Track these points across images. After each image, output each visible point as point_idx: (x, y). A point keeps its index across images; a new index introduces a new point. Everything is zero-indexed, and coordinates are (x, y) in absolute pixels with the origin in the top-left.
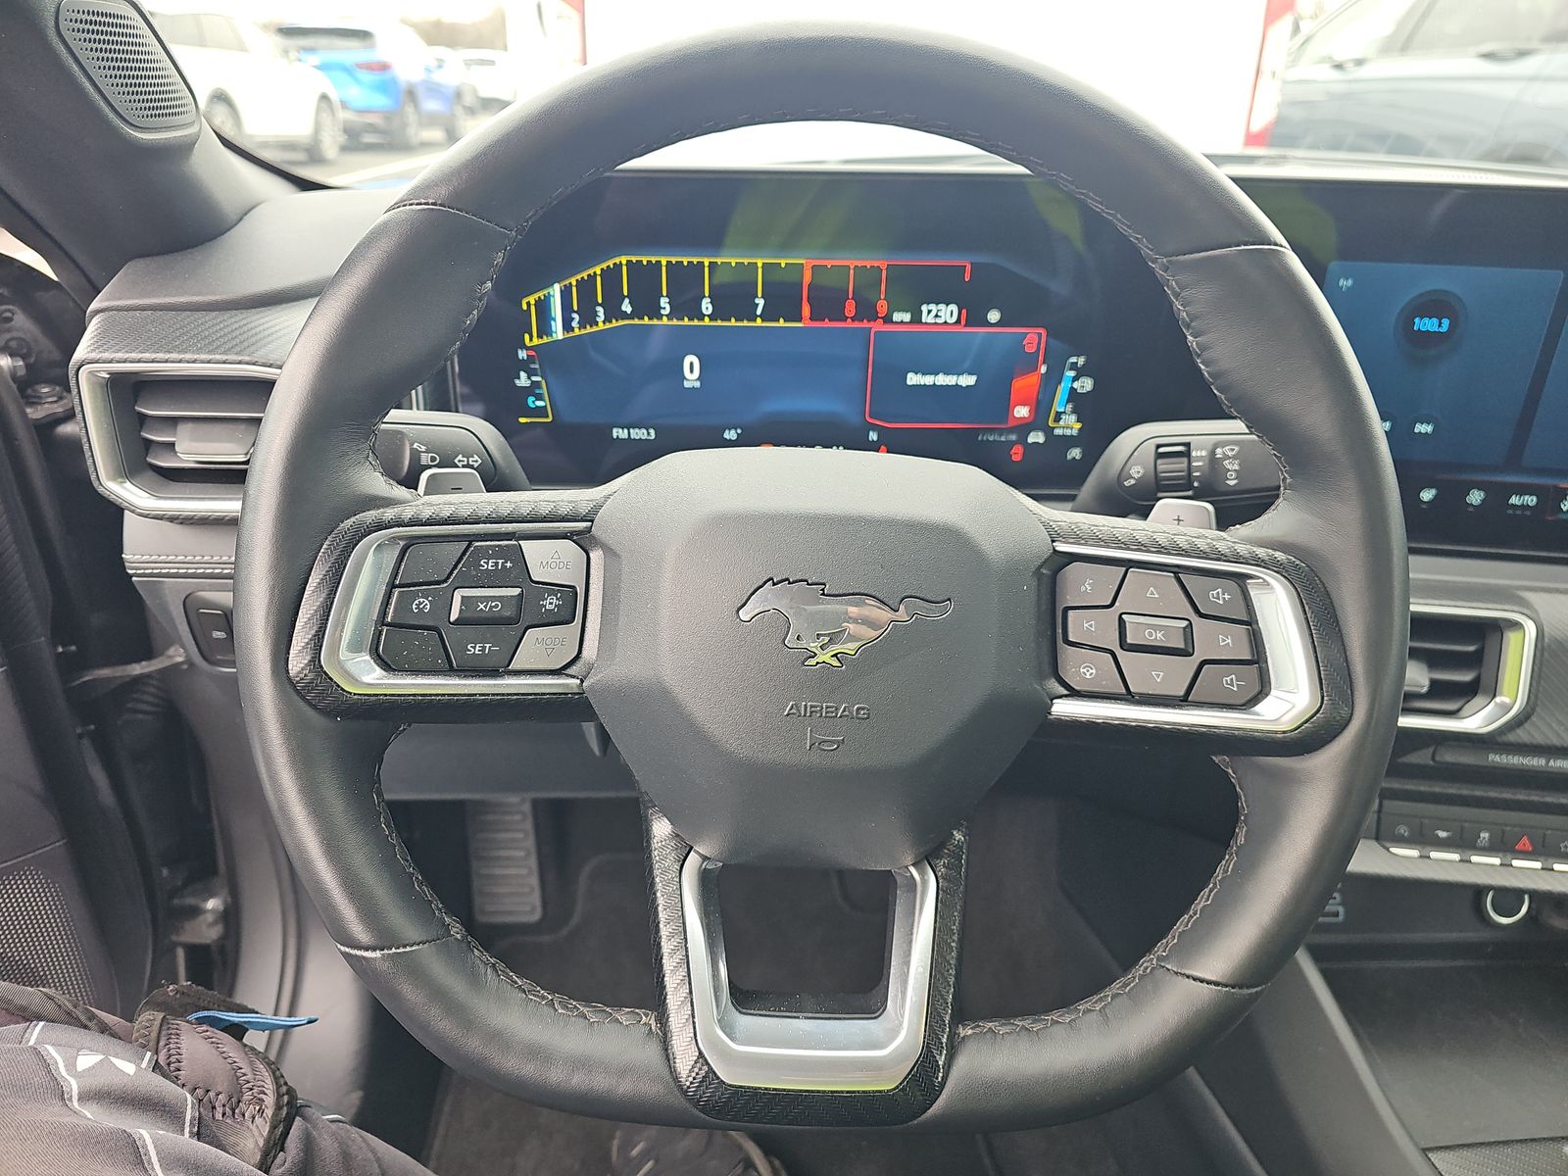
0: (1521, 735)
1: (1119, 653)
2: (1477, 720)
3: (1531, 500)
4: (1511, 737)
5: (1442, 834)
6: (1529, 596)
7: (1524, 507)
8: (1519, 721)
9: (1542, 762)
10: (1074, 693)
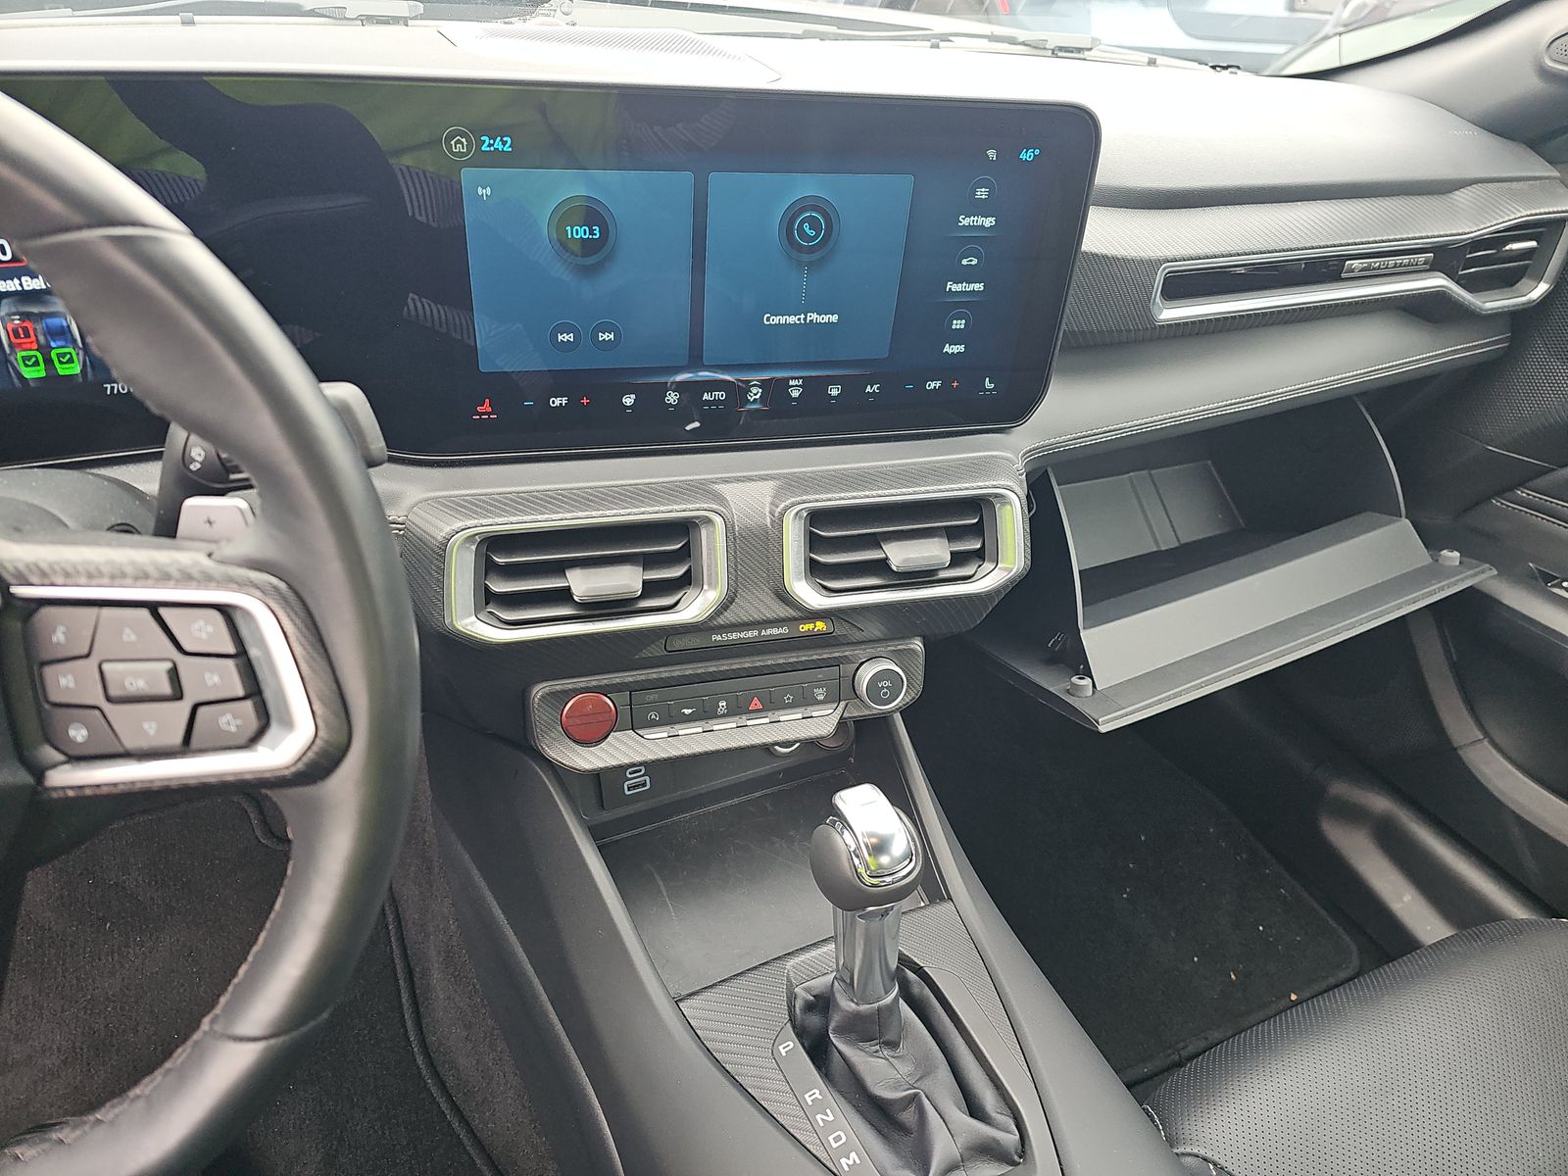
0: (729, 617)
1: (107, 707)
2: (694, 607)
3: (721, 395)
4: (721, 620)
5: (687, 711)
6: (721, 488)
7: (716, 402)
8: (724, 606)
9: (756, 633)
10: (78, 758)
